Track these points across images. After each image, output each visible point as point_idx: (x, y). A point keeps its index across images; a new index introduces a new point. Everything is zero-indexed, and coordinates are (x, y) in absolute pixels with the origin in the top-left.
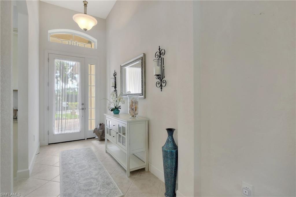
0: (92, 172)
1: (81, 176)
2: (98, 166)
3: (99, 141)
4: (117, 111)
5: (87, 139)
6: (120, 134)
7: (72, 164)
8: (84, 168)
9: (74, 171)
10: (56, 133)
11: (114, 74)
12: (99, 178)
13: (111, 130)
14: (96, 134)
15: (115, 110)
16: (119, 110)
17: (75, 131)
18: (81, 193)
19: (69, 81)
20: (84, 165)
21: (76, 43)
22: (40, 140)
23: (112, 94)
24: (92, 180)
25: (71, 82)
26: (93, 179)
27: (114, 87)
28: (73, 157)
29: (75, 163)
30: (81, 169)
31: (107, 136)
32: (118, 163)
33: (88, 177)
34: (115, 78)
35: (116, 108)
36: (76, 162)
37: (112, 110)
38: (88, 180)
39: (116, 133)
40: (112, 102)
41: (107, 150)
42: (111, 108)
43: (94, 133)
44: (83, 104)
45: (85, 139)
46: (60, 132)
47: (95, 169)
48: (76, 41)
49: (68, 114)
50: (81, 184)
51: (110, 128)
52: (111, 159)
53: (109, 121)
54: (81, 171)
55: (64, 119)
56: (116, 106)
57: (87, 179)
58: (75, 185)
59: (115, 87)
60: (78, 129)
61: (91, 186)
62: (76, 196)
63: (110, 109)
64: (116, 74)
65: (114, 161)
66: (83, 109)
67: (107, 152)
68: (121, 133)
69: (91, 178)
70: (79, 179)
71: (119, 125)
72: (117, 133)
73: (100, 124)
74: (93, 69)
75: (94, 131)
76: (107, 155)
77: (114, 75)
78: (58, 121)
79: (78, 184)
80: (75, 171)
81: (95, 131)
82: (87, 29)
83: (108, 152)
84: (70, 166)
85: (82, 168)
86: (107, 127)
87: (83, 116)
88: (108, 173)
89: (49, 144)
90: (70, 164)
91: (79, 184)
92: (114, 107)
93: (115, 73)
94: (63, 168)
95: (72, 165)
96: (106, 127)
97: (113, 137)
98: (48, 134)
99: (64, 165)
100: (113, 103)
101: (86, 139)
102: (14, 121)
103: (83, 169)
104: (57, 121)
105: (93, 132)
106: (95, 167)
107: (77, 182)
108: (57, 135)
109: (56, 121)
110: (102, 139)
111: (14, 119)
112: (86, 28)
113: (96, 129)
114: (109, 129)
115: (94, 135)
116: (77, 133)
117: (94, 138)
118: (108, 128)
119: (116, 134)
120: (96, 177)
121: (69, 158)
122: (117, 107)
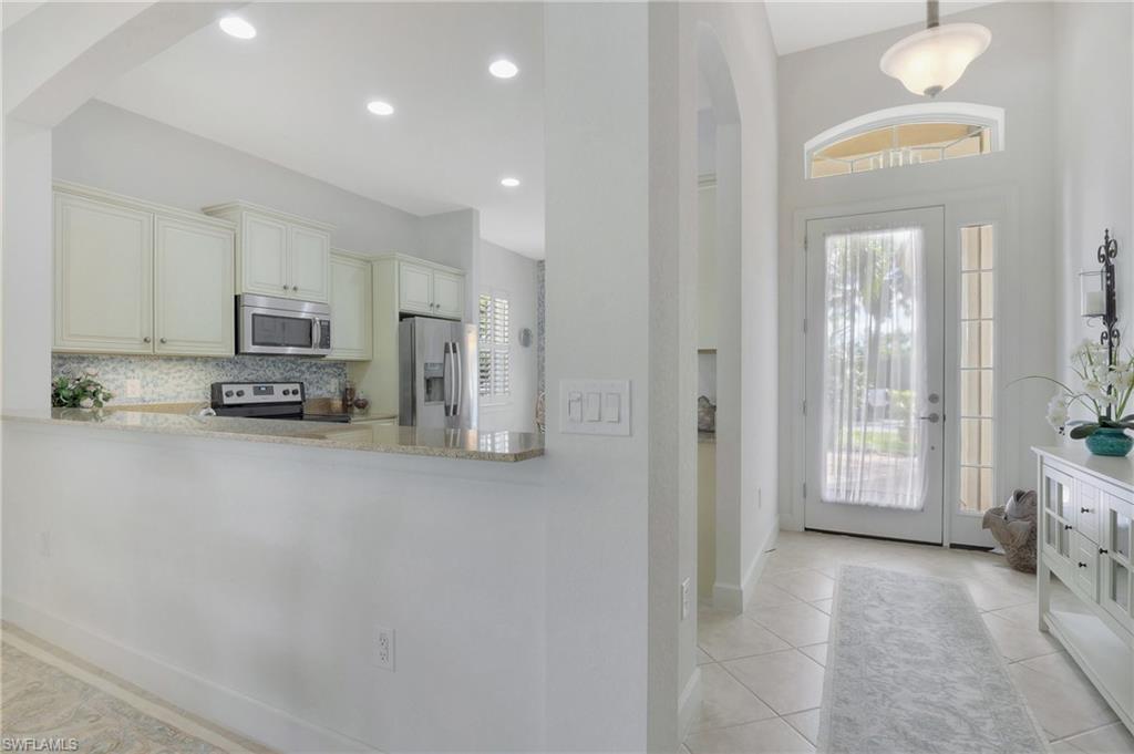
0: (953, 688)
1: (906, 679)
2: (987, 673)
3: (1006, 571)
4: (1110, 441)
5: (953, 546)
6: (1120, 558)
7: (877, 622)
8: (924, 658)
9: (881, 653)
10: (829, 494)
11: (1103, 252)
12: (984, 724)
13: (1067, 527)
14: (998, 535)
15: (1099, 433)
16: (1126, 437)
17: (901, 503)
18: (895, 741)
19: (894, 306)
20: (922, 644)
21: (906, 154)
22: (780, 510)
23: (1079, 354)
24: (951, 720)
25: (902, 310)
26: (955, 714)
27: (1100, 320)
28: (883, 600)
29: (887, 625)
30: (907, 656)
31: (1047, 555)
32: (1109, 709)
33: (934, 699)
34: (1110, 269)
35: (1104, 422)
36: (890, 621)
37: (1077, 434)
38: (930, 707)
39: (1096, 552)
40: (1083, 390)
41: (1045, 618)
42: (1071, 424)
43: (984, 528)
44: (933, 398)
45: (941, 545)
46: (843, 496)
47: (972, 682)
48: (903, 148)
49: (872, 433)
50: (898, 708)
51: (1062, 520)
52: (1063, 672)
53: (1060, 486)
54: (907, 662)
55: (857, 451)
56: (1104, 413)
57: (926, 703)
58: (875, 701)
59: (1110, 317)
60: (911, 496)
61: (944, 740)
62: (874, 740)
63: (1069, 429)
64: (1112, 247)
65: (1080, 686)
66: (933, 418)
67: (1045, 631)
68: (1127, 555)
69: (946, 709)
70: (893, 688)
71: (1114, 514)
72: (1101, 551)
73: (1019, 496)
75: (987, 523)
76: (1041, 642)
77: (1100, 256)
78: (836, 456)
79: (887, 703)
80: (883, 651)
81: (992, 520)
82: (942, 84)
83: (1051, 630)
84: (867, 629)
85: (915, 654)
86: (1052, 513)
87: (933, 448)
88: (1039, 730)
89: (806, 529)
90: (867, 619)
91: (890, 706)
92: (1096, 420)
93: (1107, 246)
94: (843, 626)
95: (874, 626)
96: (1042, 510)
97: (1081, 565)
98: (805, 496)
99: (848, 615)
100: (1084, 398)
101: (946, 544)
102: (699, 436)
103: (914, 657)
104: (833, 457)
105: (981, 522)
106: (971, 672)
107: (884, 695)
108: (833, 503)
109: (829, 455)
110: (1024, 562)
111: (699, 430)
112: (937, 84)
113: (998, 511)
114: (1061, 524)
115: (986, 537)
116: (911, 511)
117: (986, 549)
118: (1054, 515)
119: (1095, 558)
120: (972, 714)
121: (866, 598)
122: (1113, 418)
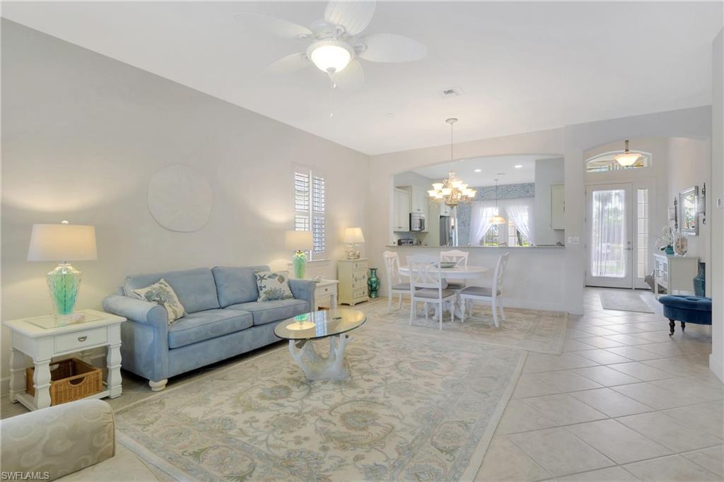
4: (670, 251)
5: (636, 289)
10: (594, 274)
14: (649, 283)
15: (668, 249)
17: (618, 276)
27: (674, 221)
34: (676, 208)
35: (669, 246)
43: (645, 282)
44: (629, 243)
46: (599, 275)
55: (604, 259)
56: (669, 244)
59: (676, 221)
60: (622, 274)
64: (676, 202)
66: (629, 249)
74: (642, 196)
75: (646, 279)
77: (674, 204)
78: (597, 262)
87: (629, 258)
89: (586, 286)
98: (586, 275)
101: (633, 288)
108: (596, 277)
113: (648, 276)
116: (622, 279)
117: (646, 289)
122: (671, 245)
